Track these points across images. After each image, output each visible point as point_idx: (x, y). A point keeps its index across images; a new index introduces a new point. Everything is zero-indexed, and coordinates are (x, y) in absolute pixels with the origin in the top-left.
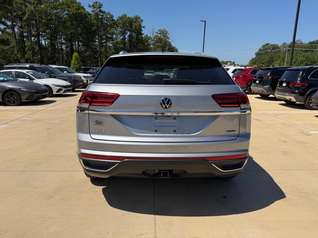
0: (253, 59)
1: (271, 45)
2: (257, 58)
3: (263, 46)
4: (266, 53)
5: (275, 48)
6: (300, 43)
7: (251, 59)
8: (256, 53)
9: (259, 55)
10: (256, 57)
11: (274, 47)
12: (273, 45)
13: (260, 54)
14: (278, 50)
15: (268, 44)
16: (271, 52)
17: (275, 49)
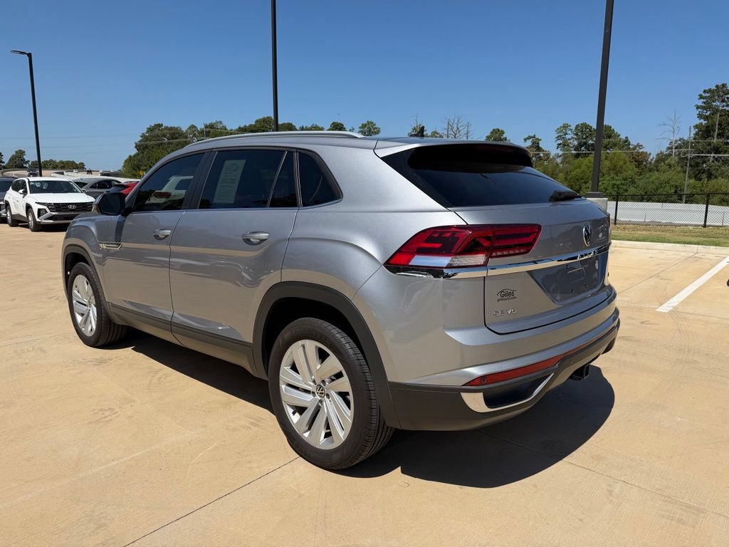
0: (130, 157)
1: (166, 128)
2: (141, 155)
3: (150, 129)
4: (159, 145)
5: (177, 135)
6: (221, 129)
7: (126, 157)
8: (136, 143)
9: (144, 149)
10: (138, 154)
11: (173, 134)
12: (171, 128)
13: (146, 147)
14: (184, 140)
15: (160, 125)
16: (169, 143)
17: (177, 138)
